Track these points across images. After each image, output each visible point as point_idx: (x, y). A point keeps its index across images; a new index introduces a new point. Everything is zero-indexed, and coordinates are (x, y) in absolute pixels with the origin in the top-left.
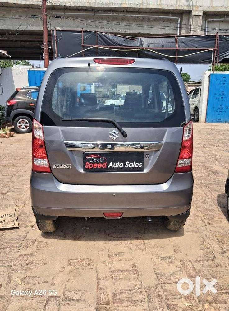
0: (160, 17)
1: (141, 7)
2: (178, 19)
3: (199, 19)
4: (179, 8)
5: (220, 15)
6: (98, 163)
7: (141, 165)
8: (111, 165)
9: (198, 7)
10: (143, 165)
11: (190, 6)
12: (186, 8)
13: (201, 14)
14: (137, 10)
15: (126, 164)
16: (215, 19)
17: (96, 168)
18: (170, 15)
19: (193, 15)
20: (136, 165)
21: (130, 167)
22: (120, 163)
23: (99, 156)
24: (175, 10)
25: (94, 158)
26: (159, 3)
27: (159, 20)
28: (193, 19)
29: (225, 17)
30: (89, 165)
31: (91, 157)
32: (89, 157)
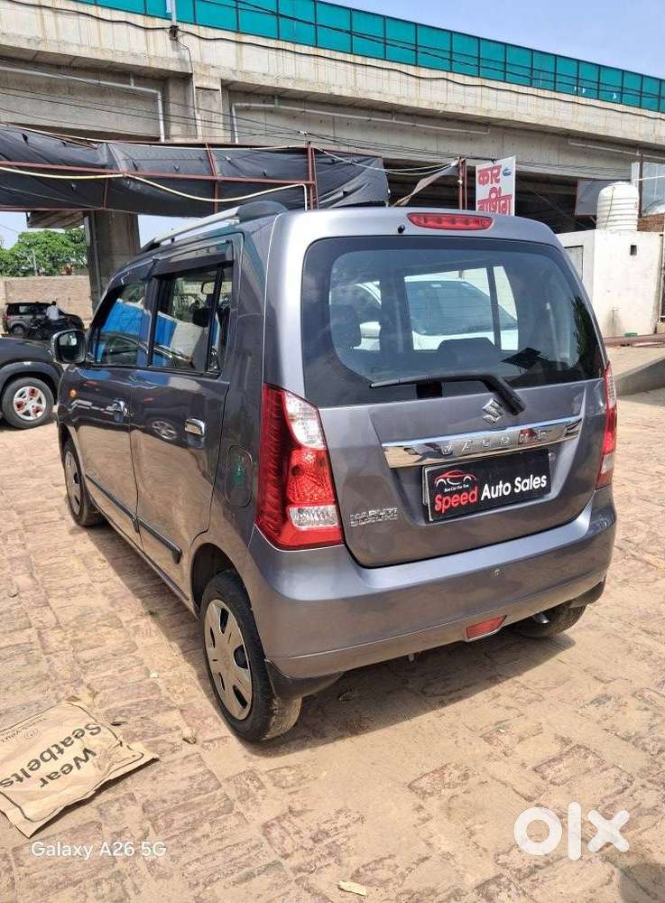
0: (101, 82)
1: (42, 48)
2: (157, 94)
3: (215, 100)
4: (155, 64)
5: (263, 95)
6: (459, 492)
7: (545, 482)
8: (486, 492)
9: (206, 67)
10: (549, 480)
11: (186, 63)
12: (174, 67)
13: (218, 87)
14: (29, 57)
15: (517, 484)
16: (252, 105)
17: (457, 507)
18: (132, 80)
19: (197, 88)
20: (535, 483)
21: (524, 490)
22: (504, 484)
23: (460, 473)
24: (146, 67)
25: (451, 480)
26: (95, 43)
27: (102, 92)
28: (197, 99)
29: (276, 101)
30: (441, 500)
31: (445, 479)
32: (442, 480)
